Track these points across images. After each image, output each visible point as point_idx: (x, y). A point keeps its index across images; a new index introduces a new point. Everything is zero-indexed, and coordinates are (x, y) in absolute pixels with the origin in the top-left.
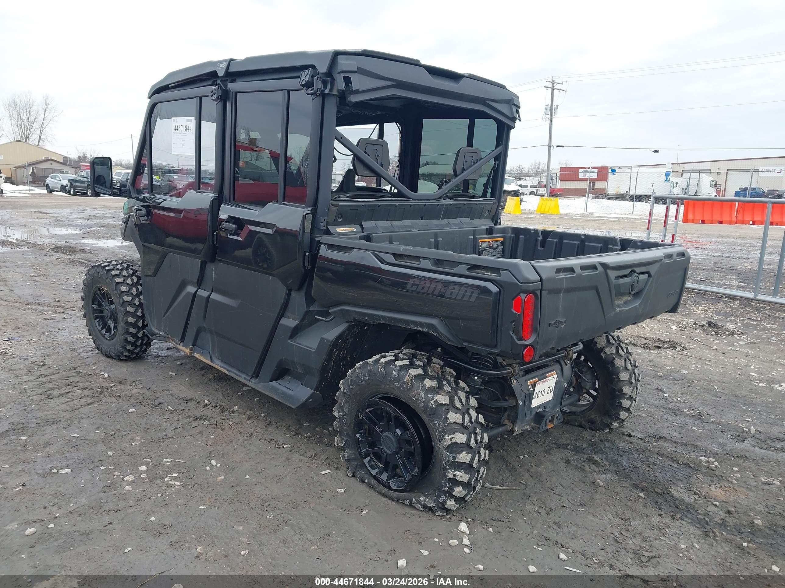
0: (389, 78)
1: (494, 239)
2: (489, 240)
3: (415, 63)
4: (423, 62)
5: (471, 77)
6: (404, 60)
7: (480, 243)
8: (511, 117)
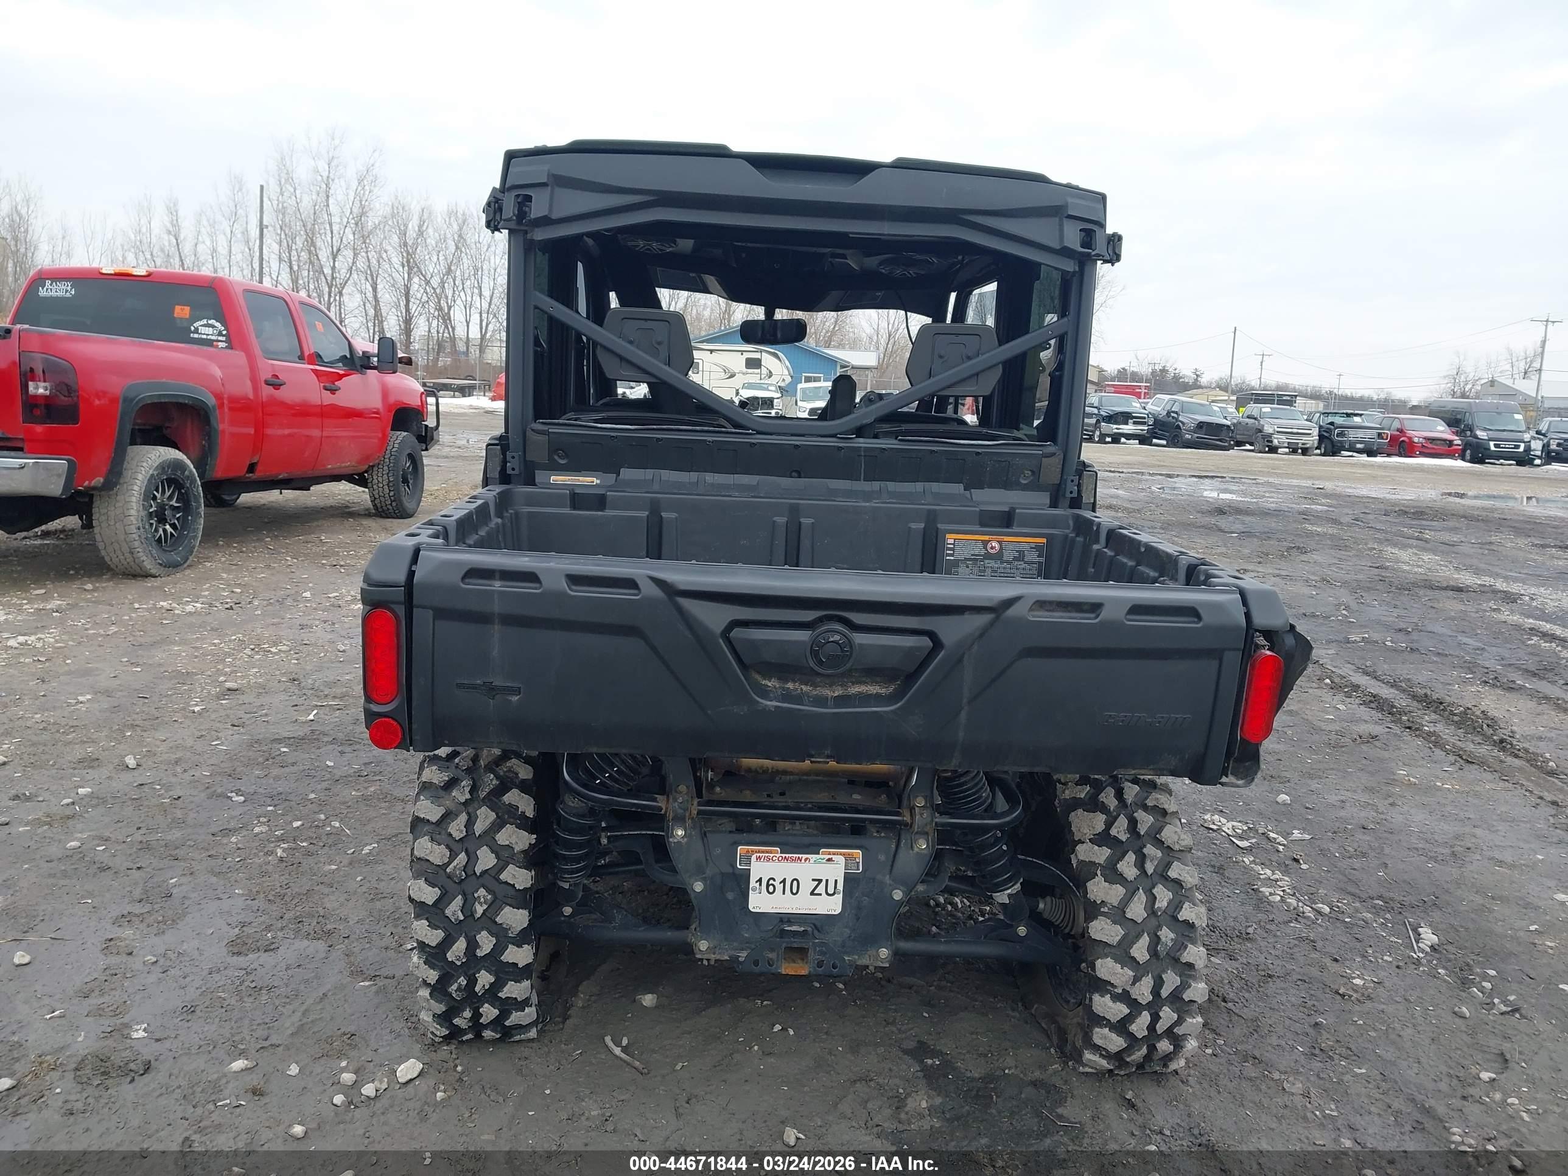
0: (636, 189)
1: (1006, 539)
2: (986, 538)
3: (719, 152)
4: (736, 147)
5: (902, 165)
6: (681, 150)
7: (952, 541)
8: (1058, 247)
